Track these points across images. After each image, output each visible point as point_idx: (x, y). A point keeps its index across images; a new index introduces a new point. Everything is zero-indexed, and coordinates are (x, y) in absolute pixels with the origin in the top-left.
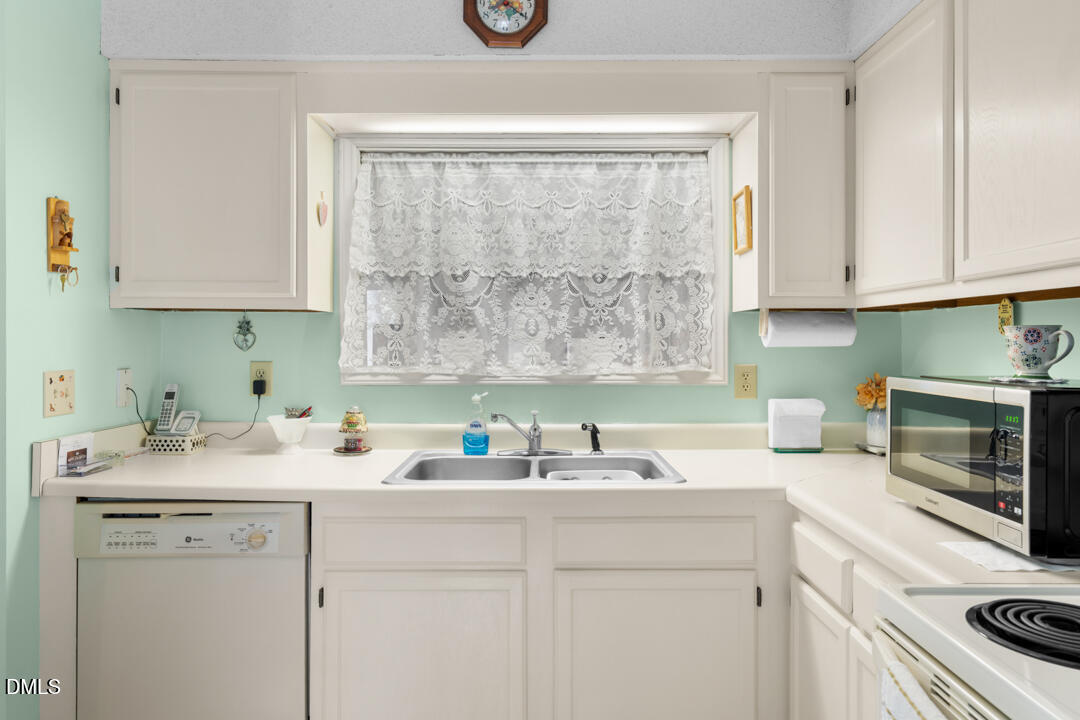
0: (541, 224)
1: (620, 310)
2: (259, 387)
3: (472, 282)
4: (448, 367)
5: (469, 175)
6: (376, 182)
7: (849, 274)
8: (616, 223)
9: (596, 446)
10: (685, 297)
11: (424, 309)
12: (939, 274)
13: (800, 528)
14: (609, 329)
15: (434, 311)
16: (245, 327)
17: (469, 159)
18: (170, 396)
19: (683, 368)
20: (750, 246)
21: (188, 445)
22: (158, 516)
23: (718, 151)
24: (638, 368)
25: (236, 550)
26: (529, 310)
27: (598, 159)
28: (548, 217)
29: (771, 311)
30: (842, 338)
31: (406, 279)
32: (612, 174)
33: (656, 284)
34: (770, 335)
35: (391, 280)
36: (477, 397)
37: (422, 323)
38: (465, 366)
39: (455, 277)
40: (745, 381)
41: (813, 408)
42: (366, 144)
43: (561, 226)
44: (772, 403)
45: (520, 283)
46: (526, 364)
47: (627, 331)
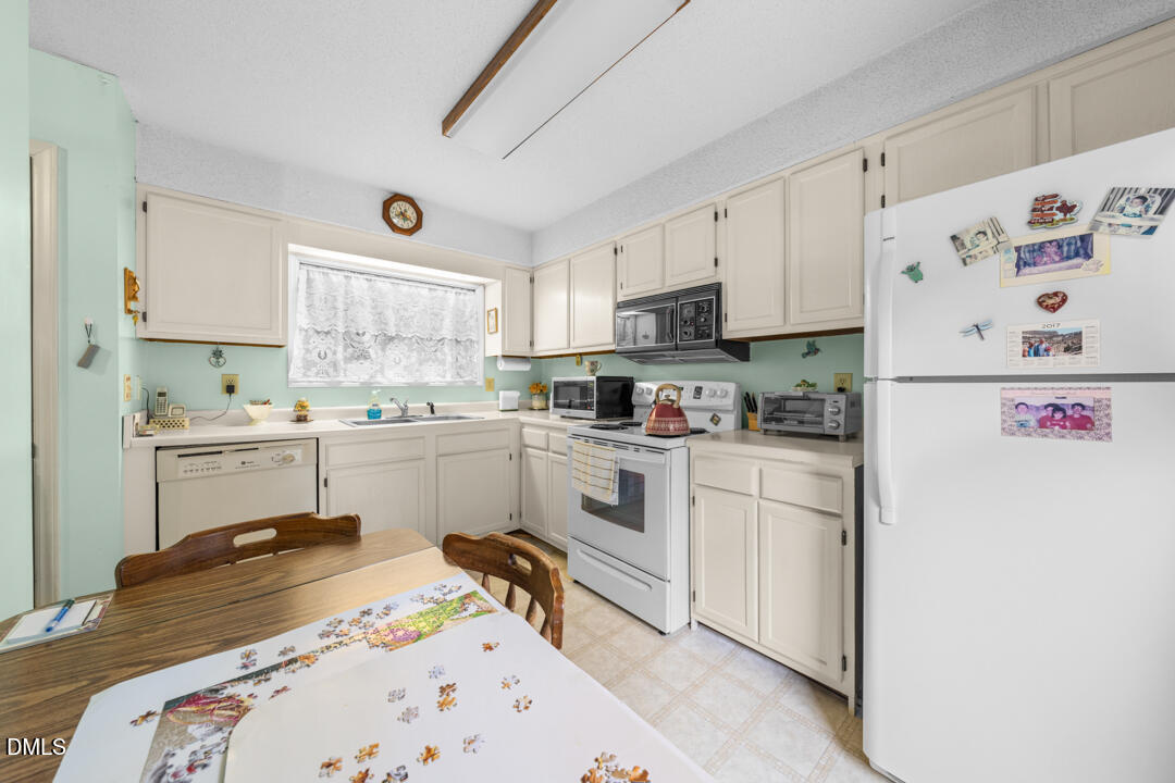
0: (402, 313)
1: (438, 354)
2: (230, 389)
3: (366, 338)
4: (355, 378)
5: (365, 285)
6: (309, 281)
7: (532, 344)
8: (436, 315)
9: (433, 412)
10: (466, 350)
11: (340, 349)
12: (566, 346)
13: (526, 430)
14: (433, 362)
15: (345, 351)
16: (218, 354)
17: (365, 276)
18: (162, 394)
19: (466, 379)
20: (497, 331)
21: (187, 423)
22: (221, 452)
23: (479, 290)
24: (449, 378)
25: (275, 465)
26: (394, 351)
27: (428, 286)
28: (405, 309)
29: (503, 356)
30: (526, 367)
31: (327, 333)
32: (434, 294)
33: (454, 343)
34: (502, 366)
35: (318, 333)
36: (374, 392)
37: (340, 356)
38: (365, 377)
39: (358, 334)
40: (490, 384)
41: (516, 394)
42: (304, 260)
43: (413, 314)
44: (501, 393)
45: (391, 339)
46: (394, 376)
47: (443, 362)
